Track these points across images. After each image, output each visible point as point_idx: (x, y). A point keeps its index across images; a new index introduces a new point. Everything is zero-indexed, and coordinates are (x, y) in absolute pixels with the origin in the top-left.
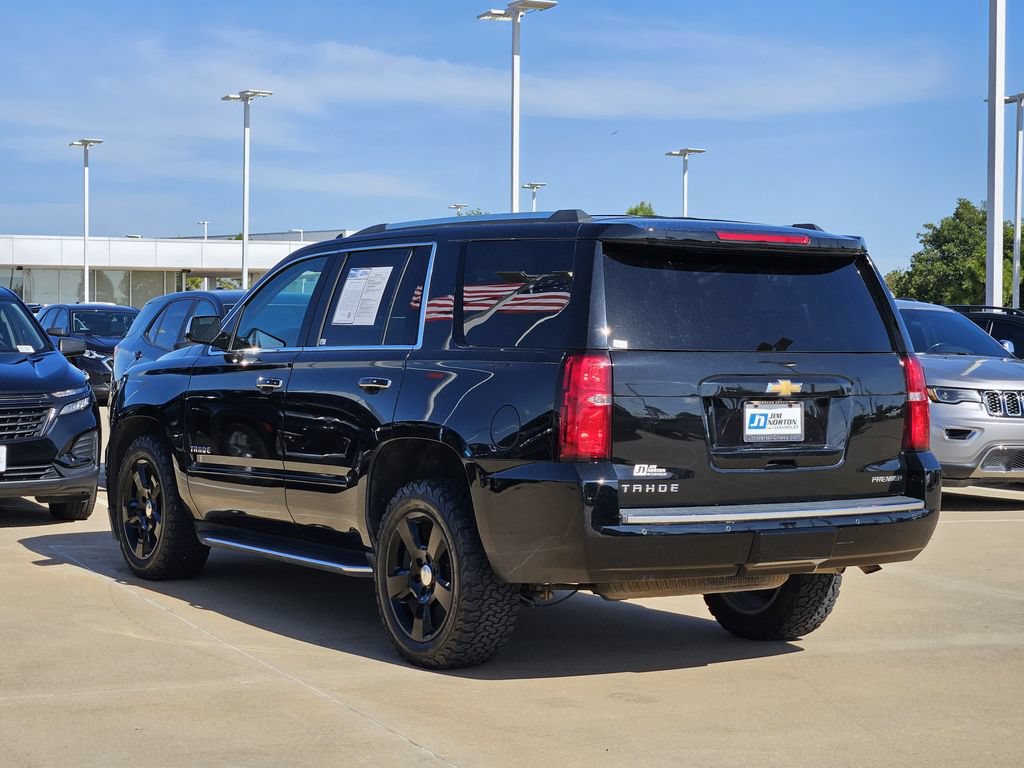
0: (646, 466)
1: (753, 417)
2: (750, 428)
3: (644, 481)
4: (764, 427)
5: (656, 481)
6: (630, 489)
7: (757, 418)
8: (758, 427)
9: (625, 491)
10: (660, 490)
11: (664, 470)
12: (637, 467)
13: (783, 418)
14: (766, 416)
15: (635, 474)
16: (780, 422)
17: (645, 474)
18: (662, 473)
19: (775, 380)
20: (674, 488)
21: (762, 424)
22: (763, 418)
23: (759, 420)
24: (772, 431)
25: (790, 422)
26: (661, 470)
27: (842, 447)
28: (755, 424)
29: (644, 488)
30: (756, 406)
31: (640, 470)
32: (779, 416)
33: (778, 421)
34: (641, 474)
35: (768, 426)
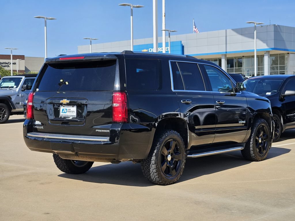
0: (38, 121)
1: (63, 110)
2: (62, 113)
4: (66, 113)
7: (64, 110)
8: (64, 113)
9: (34, 127)
10: (40, 128)
12: (36, 121)
14: (66, 109)
15: (36, 123)
18: (40, 123)
19: (62, 99)
20: (42, 128)
21: (65, 112)
24: (68, 114)
25: (73, 112)
28: (64, 112)
29: (37, 127)
30: (64, 107)
32: (70, 110)
35: (67, 112)
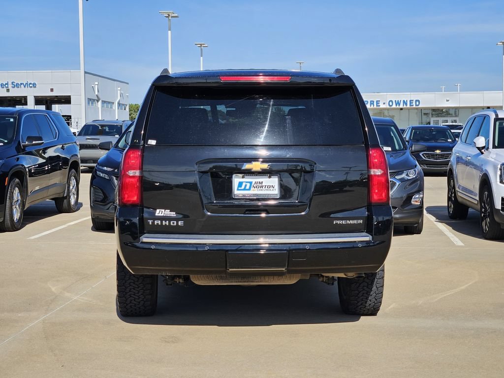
0: (163, 210)
1: (240, 184)
2: (238, 190)
3: (162, 219)
4: (249, 189)
5: (169, 219)
6: (153, 223)
7: (244, 184)
8: (245, 189)
9: (150, 223)
10: (172, 224)
11: (174, 213)
12: (158, 211)
13: (264, 184)
14: (251, 183)
15: (156, 215)
16: (262, 187)
17: (162, 215)
18: (173, 214)
19: (250, 162)
20: (180, 223)
22: (248, 185)
23: (246, 185)
24: (255, 192)
25: (269, 187)
26: (172, 213)
27: (308, 202)
28: (243, 188)
29: (162, 223)
30: (243, 177)
31: (159, 213)
32: (261, 183)
33: (260, 186)
34: (160, 215)
35: (252, 189)
